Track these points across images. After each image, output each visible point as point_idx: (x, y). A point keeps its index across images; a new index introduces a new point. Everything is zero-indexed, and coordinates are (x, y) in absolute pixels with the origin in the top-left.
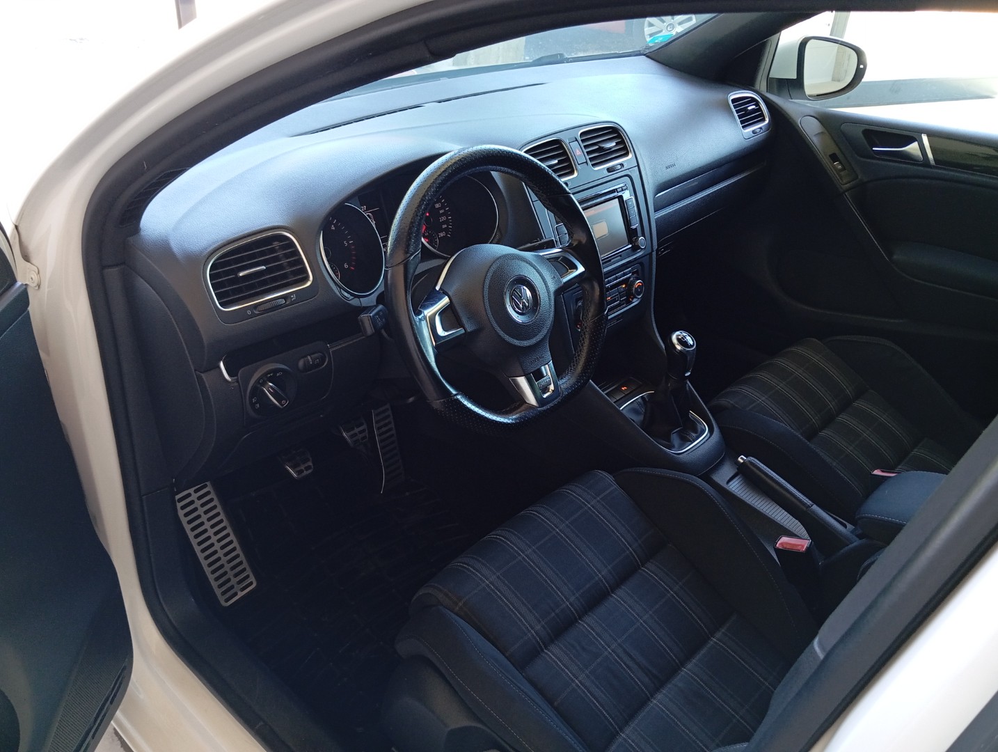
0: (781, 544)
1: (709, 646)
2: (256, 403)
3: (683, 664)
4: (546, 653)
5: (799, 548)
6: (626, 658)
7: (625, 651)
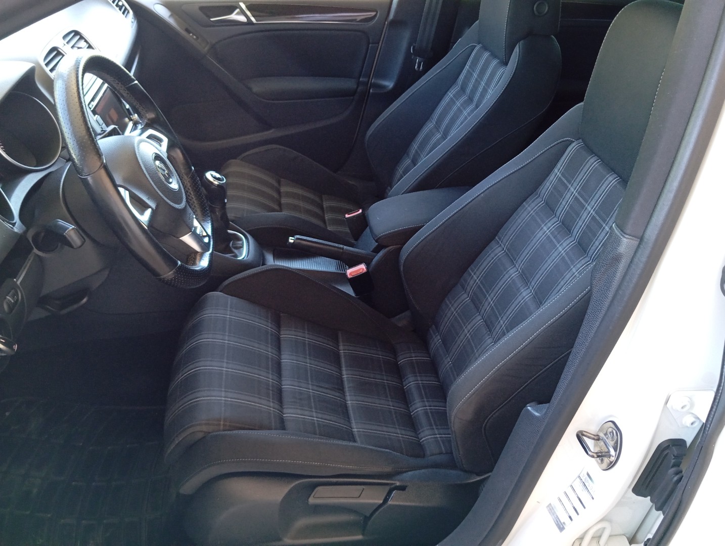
0: (350, 274)
1: (342, 356)
3: (341, 374)
4: (286, 416)
5: (361, 271)
6: (321, 389)
7: (317, 386)
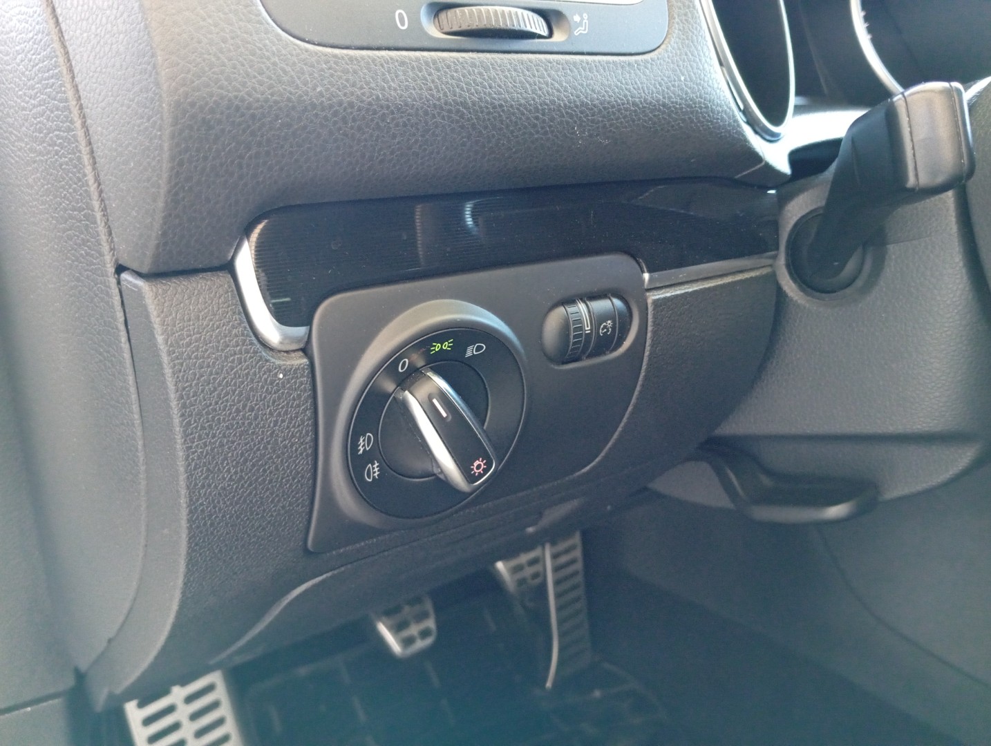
2: (368, 457)
